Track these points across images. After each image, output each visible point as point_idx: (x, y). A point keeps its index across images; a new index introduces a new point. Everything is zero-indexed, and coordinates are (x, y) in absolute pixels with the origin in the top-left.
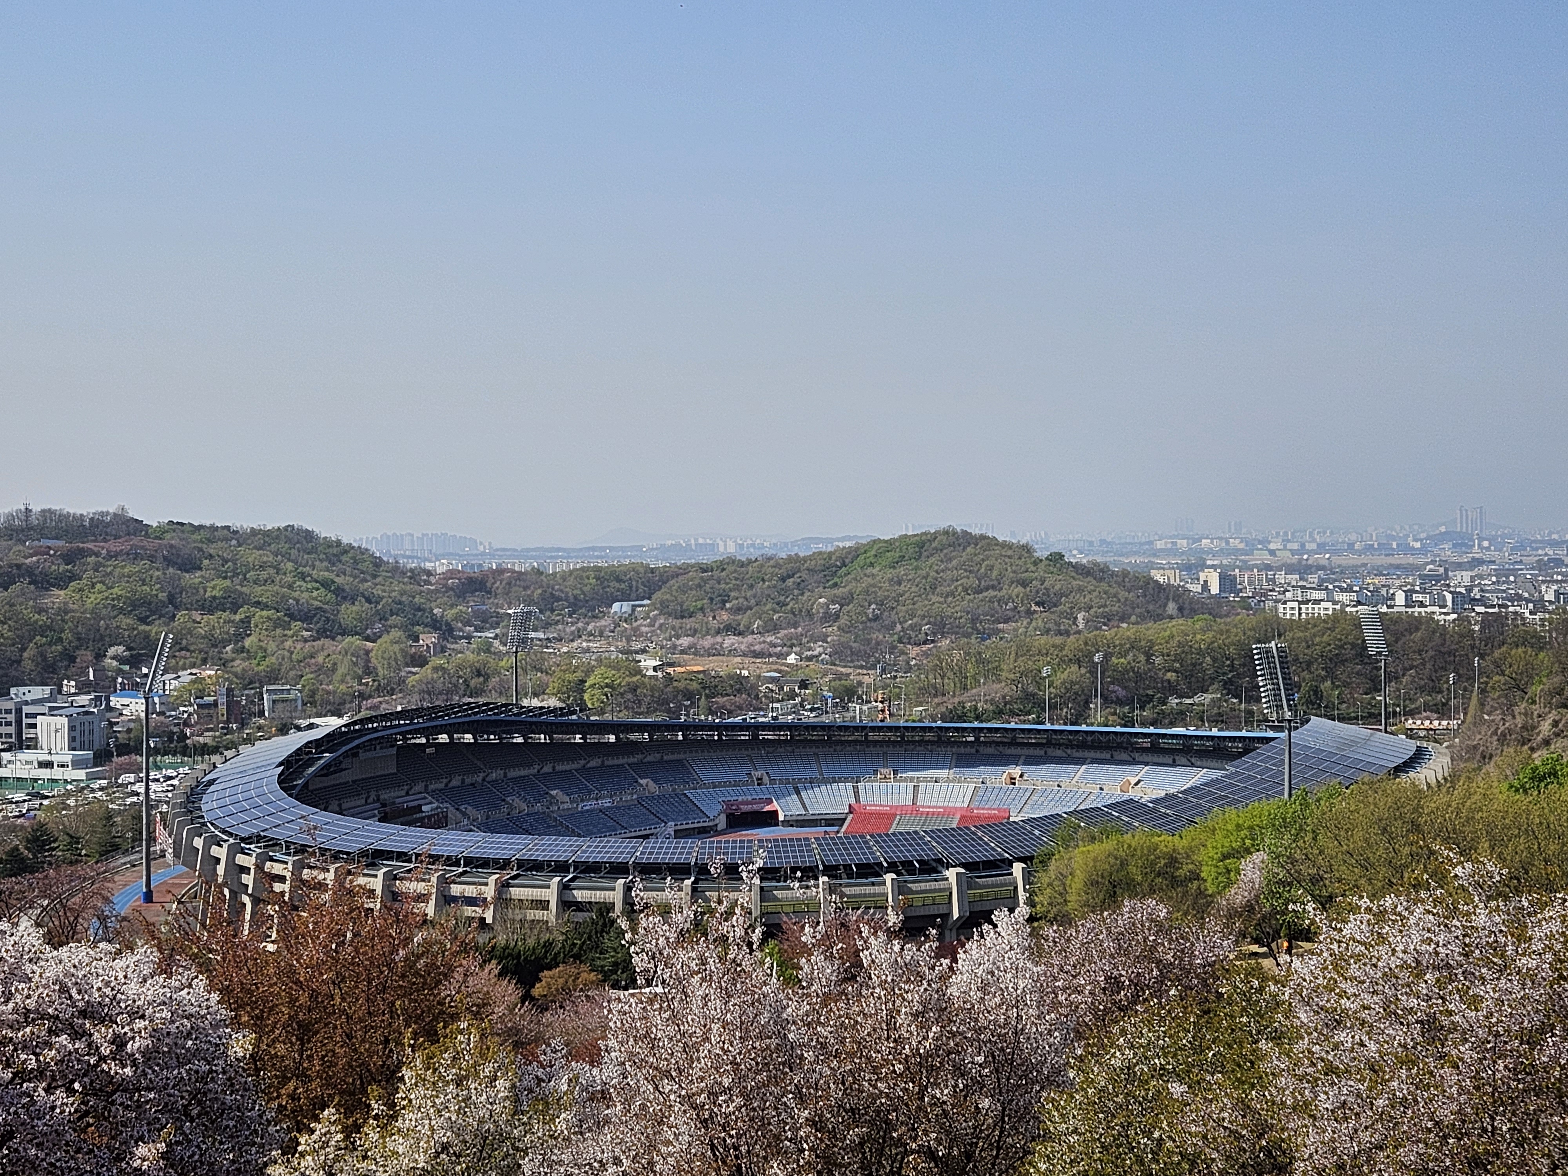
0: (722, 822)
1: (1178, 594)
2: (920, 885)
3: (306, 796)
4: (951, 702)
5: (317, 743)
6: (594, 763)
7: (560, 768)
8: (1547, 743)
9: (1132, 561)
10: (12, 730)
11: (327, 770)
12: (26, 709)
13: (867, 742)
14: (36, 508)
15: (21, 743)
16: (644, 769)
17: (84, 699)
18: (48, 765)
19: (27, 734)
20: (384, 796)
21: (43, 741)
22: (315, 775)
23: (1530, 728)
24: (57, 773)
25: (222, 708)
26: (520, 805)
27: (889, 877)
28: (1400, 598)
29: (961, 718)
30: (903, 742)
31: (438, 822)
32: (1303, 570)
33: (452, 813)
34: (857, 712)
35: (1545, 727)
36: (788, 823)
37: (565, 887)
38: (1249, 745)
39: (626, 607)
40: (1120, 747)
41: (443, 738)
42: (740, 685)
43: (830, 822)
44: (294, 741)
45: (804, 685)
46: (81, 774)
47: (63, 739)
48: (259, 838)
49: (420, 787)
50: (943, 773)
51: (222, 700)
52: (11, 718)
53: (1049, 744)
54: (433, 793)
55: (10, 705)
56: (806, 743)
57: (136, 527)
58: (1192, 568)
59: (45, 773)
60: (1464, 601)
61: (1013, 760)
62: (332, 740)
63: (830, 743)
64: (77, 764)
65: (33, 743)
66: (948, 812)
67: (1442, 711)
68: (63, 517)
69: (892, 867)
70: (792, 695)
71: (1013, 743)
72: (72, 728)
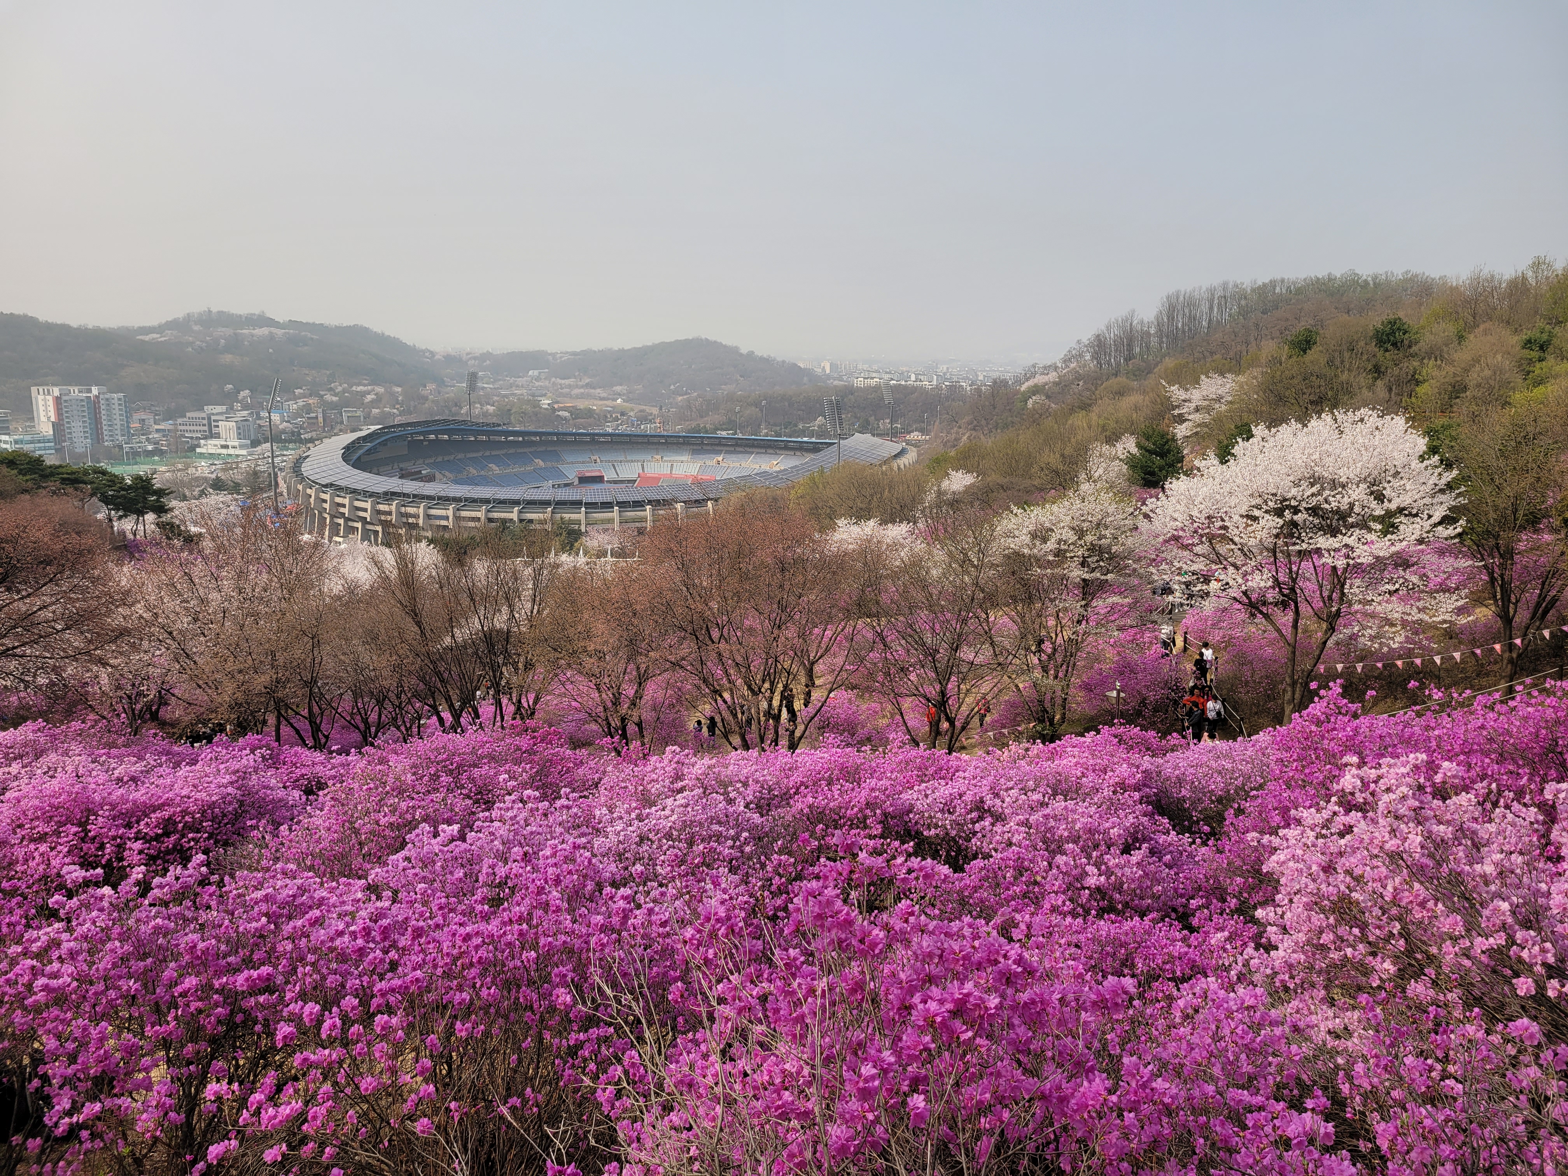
0: (576, 482)
1: (809, 372)
3: (358, 465)
5: (364, 439)
6: (512, 451)
10: (206, 428)
11: (369, 452)
12: (213, 418)
13: (649, 443)
14: (214, 309)
15: (211, 435)
16: (537, 455)
17: (245, 413)
19: (214, 430)
20: (402, 465)
21: (223, 434)
22: (364, 454)
24: (231, 451)
25: (321, 419)
26: (473, 471)
28: (913, 378)
30: (668, 443)
34: (647, 428)
36: (609, 482)
38: (822, 446)
39: (536, 373)
40: (770, 447)
41: (432, 437)
42: (589, 413)
43: (629, 481)
44: (350, 437)
45: (623, 414)
46: (244, 452)
47: (234, 433)
48: (331, 485)
49: (420, 461)
50: (685, 458)
51: (320, 415)
52: (205, 422)
53: (737, 445)
54: (428, 465)
55: (203, 415)
56: (617, 443)
57: (272, 322)
59: (224, 451)
61: (719, 452)
62: (372, 437)
64: (242, 447)
65: (218, 436)
66: (686, 477)
67: (923, 431)
68: (229, 315)
70: (617, 419)
71: (720, 444)
72: (238, 428)
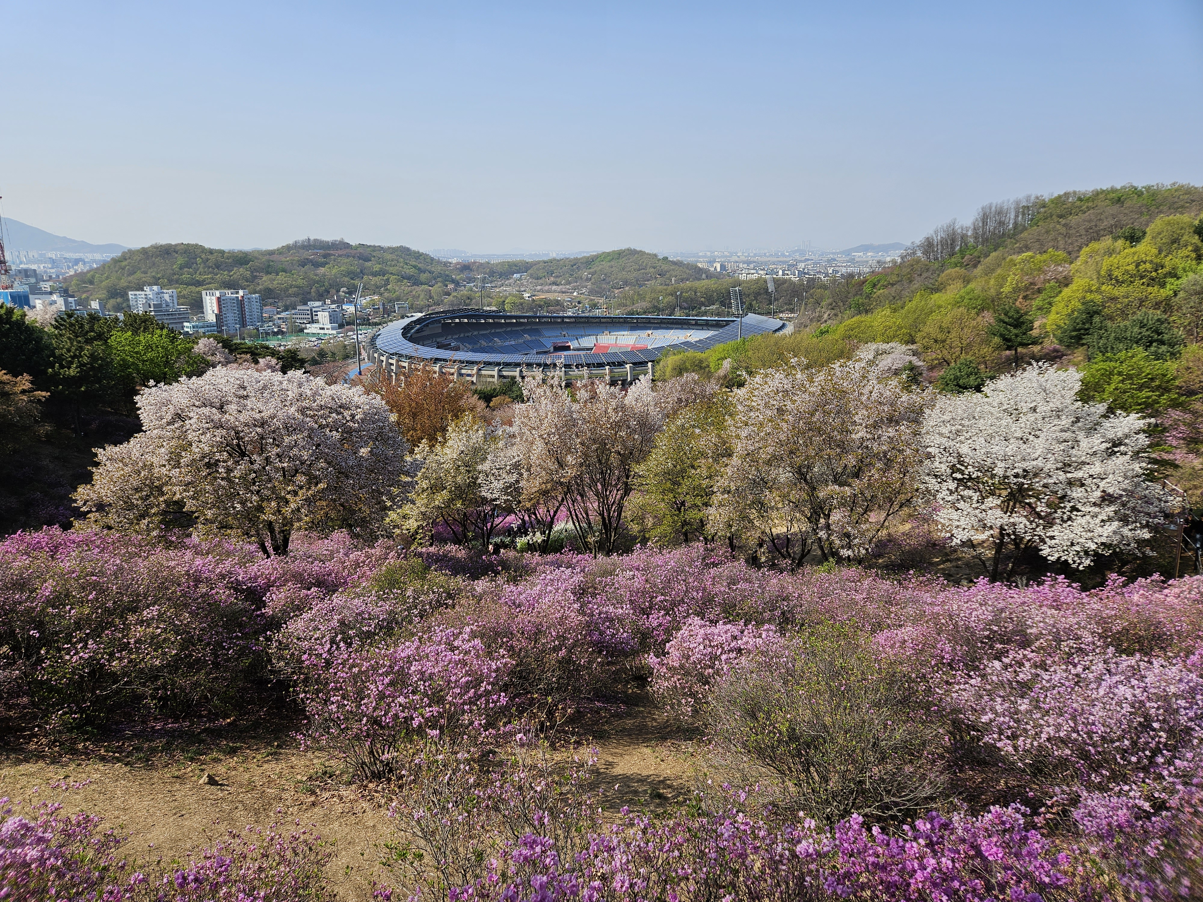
0: (552, 349)
1: (706, 271)
2: (617, 370)
3: (411, 340)
4: (629, 309)
5: (415, 322)
6: (509, 329)
7: (497, 331)
8: (826, 321)
9: (691, 260)
10: (309, 316)
11: (418, 331)
12: (314, 309)
13: (600, 322)
14: (312, 238)
15: (313, 321)
16: (525, 331)
17: (334, 306)
18: (323, 329)
19: (315, 318)
20: (438, 340)
21: (320, 320)
22: (414, 332)
23: (820, 317)
24: (326, 331)
25: (381, 310)
26: (484, 343)
27: (607, 367)
28: (781, 272)
29: (632, 314)
30: (612, 322)
31: (457, 349)
32: (748, 263)
33: (461, 346)
34: (597, 313)
35: (826, 316)
36: (574, 350)
37: (500, 371)
38: (728, 323)
39: (519, 275)
40: (685, 324)
41: (457, 320)
42: (558, 303)
43: (588, 349)
44: (406, 321)
45: (579, 303)
46: (334, 332)
47: (327, 320)
48: (396, 354)
49: (450, 337)
50: (626, 333)
51: (381, 307)
52: (309, 312)
53: (661, 323)
54: (454, 339)
55: (308, 308)
56: (580, 322)
57: (347, 246)
58: (711, 262)
59: (322, 332)
60: (802, 273)
61: (649, 328)
62: (419, 321)
63: (588, 322)
64: (333, 329)
65: (317, 322)
66: (627, 346)
67: (792, 311)
68: (321, 242)
69: (608, 364)
70: (575, 307)
71: (649, 323)
72: (330, 316)
